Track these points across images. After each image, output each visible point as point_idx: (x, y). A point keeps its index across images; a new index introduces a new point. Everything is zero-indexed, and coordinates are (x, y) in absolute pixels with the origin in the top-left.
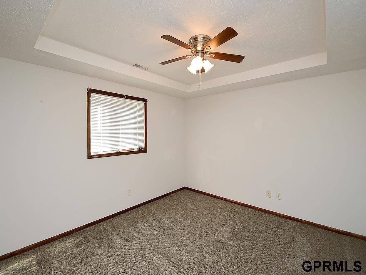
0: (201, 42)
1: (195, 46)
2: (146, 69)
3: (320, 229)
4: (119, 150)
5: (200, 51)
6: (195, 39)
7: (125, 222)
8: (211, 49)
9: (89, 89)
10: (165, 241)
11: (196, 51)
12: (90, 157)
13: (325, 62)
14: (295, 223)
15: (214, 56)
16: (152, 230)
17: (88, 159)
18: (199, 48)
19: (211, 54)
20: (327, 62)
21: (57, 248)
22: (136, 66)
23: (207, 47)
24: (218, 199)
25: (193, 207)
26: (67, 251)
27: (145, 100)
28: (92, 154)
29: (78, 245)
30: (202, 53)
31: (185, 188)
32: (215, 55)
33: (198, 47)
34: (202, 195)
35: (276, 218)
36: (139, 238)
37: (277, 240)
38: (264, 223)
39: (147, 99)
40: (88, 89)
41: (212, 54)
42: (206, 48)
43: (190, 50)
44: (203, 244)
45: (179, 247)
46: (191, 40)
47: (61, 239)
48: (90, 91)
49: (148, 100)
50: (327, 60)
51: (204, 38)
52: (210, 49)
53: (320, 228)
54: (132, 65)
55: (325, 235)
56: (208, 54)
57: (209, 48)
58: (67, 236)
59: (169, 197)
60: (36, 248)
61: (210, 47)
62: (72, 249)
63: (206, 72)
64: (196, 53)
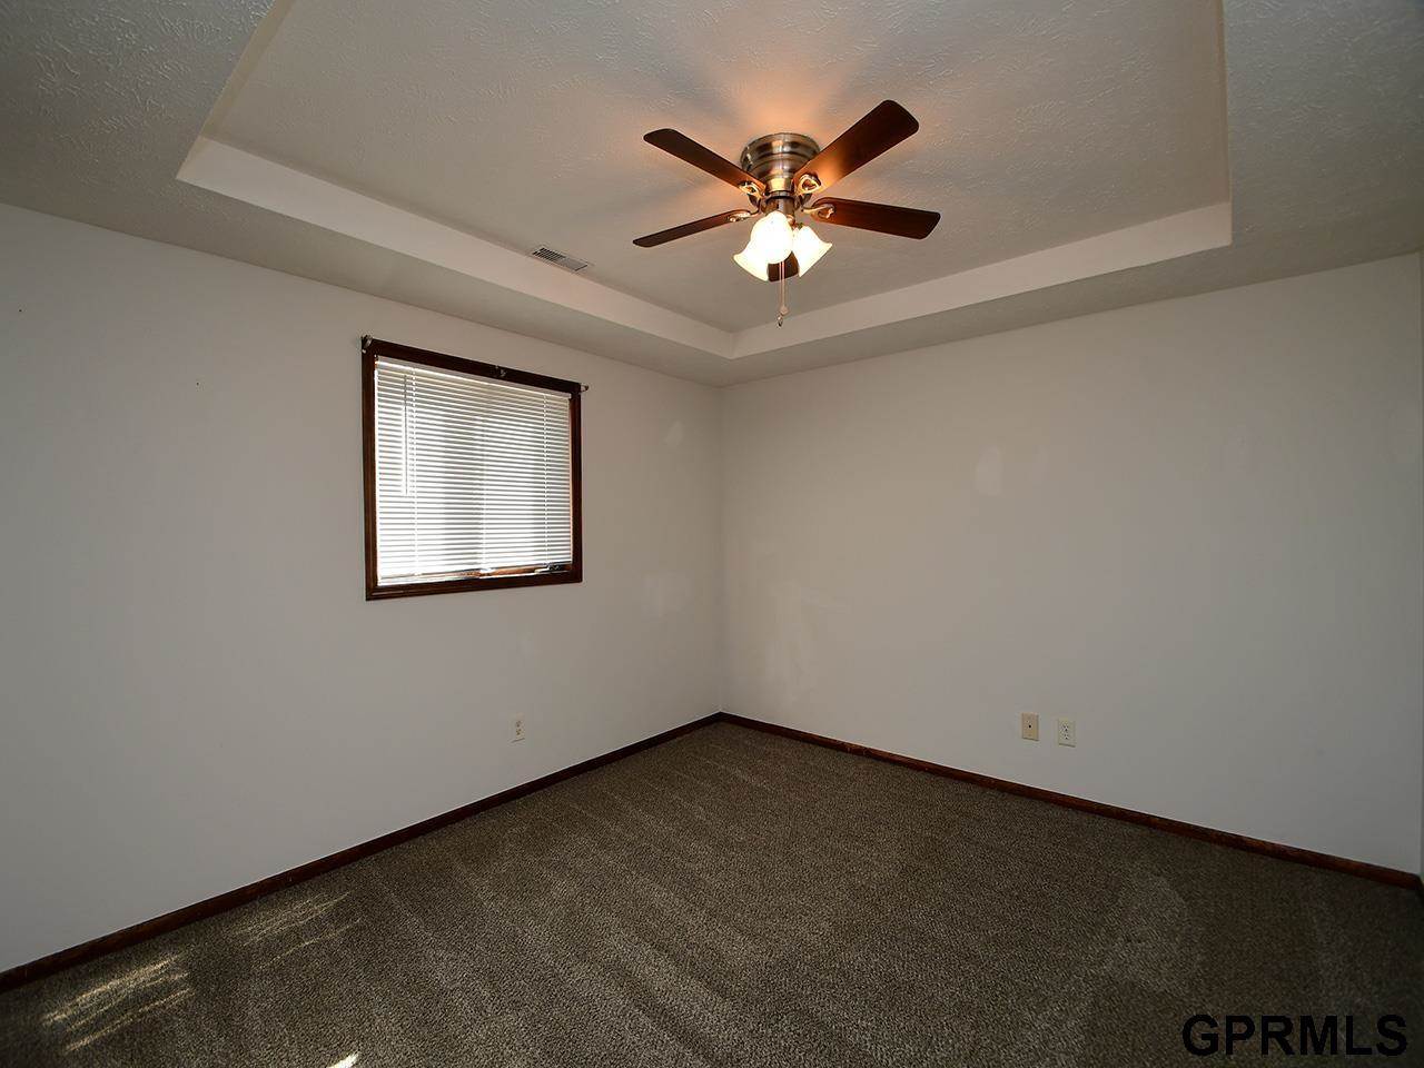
0: (783, 160)
1: (765, 176)
2: (578, 268)
3: (1218, 847)
4: (482, 572)
5: (782, 194)
6: (763, 149)
7: (506, 836)
8: (820, 184)
9: (369, 342)
10: (659, 896)
11: (767, 194)
12: (374, 592)
13: (1224, 240)
14: (1128, 829)
15: (831, 211)
16: (608, 859)
17: (367, 599)
18: (778, 184)
19: (819, 205)
20: (1233, 239)
21: (261, 927)
22: (546, 255)
23: (807, 177)
24: (846, 752)
25: (754, 782)
26: (298, 934)
27: (572, 389)
28: (381, 583)
29: (338, 916)
30: (788, 202)
31: (720, 719)
32: (835, 210)
33: (772, 177)
34: (785, 742)
35: (1056, 812)
36: (562, 888)
37: (1063, 885)
38: (1016, 829)
39: (578, 385)
40: (364, 340)
41: (826, 206)
42: (802, 182)
43: (744, 189)
44: (799, 902)
45: (712, 914)
46: (749, 156)
47: (273, 896)
48: (374, 350)
49: (583, 388)
50: (1233, 229)
51: (794, 144)
52: (818, 187)
53: (1215, 842)
54: (527, 254)
55: (1234, 867)
56: (809, 204)
57: (813, 182)
58: (293, 884)
59: (662, 748)
60: (182, 929)
61: (816, 177)
62: (318, 926)
63: (802, 272)
64: (767, 201)
